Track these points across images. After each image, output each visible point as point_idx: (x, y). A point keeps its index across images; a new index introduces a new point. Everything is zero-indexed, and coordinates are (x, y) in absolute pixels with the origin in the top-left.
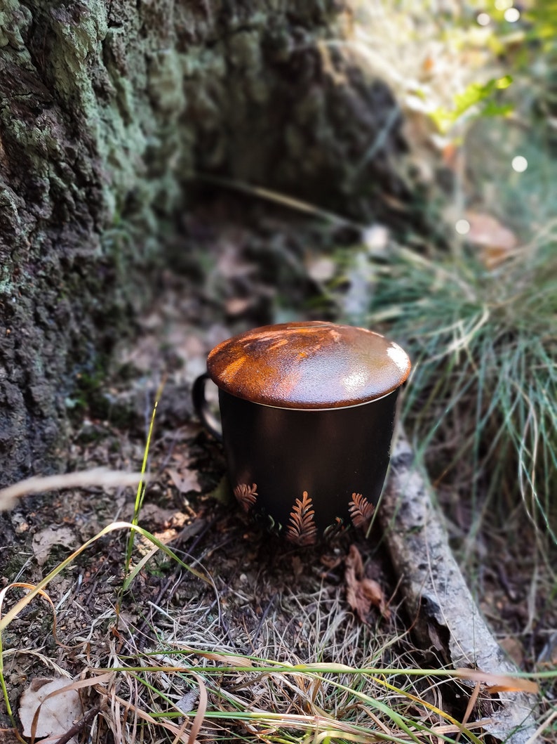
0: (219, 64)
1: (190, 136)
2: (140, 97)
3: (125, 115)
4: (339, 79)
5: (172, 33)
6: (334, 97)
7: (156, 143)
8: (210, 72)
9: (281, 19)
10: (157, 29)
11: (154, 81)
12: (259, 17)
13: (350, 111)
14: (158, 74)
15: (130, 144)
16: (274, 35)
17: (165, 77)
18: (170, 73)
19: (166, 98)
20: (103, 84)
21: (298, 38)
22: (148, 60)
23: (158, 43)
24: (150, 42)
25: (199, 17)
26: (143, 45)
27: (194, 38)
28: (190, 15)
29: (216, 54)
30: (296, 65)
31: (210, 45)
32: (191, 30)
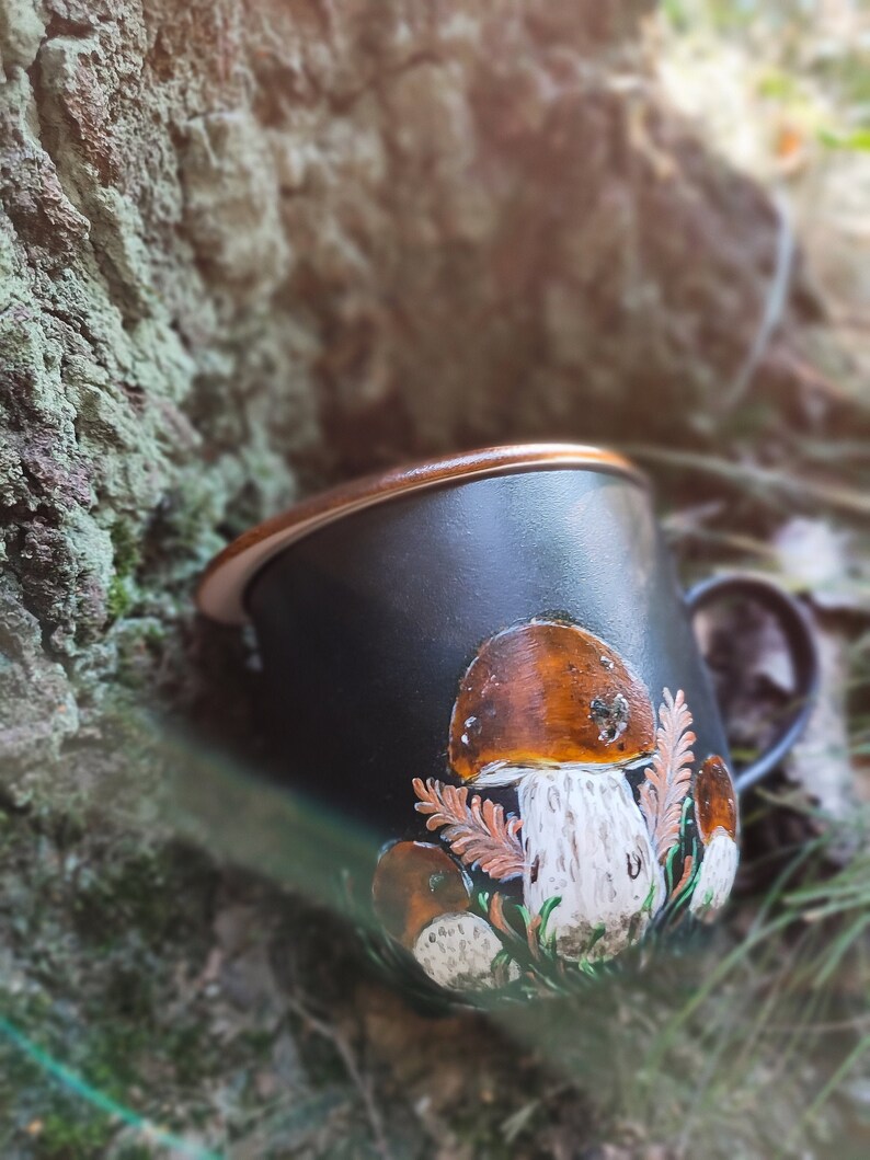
0: (368, 149)
1: (305, 341)
2: (167, 247)
3: (124, 295)
4: (664, 165)
5: (239, 67)
6: (655, 209)
7: (223, 365)
8: (347, 171)
9: (514, 31)
10: (199, 53)
11: (203, 198)
12: (461, 26)
13: (693, 237)
14: (215, 178)
15: (146, 374)
16: (501, 68)
17: (233, 188)
18: (244, 175)
19: (238, 247)
20: (43, 202)
21: (562, 72)
22: (181, 141)
23: (205, 96)
24: (183, 92)
25: (311, 30)
26: (161, 99)
27: (301, 85)
28: (287, 24)
29: (360, 127)
30: (559, 140)
31: (341, 105)
32: (295, 62)
